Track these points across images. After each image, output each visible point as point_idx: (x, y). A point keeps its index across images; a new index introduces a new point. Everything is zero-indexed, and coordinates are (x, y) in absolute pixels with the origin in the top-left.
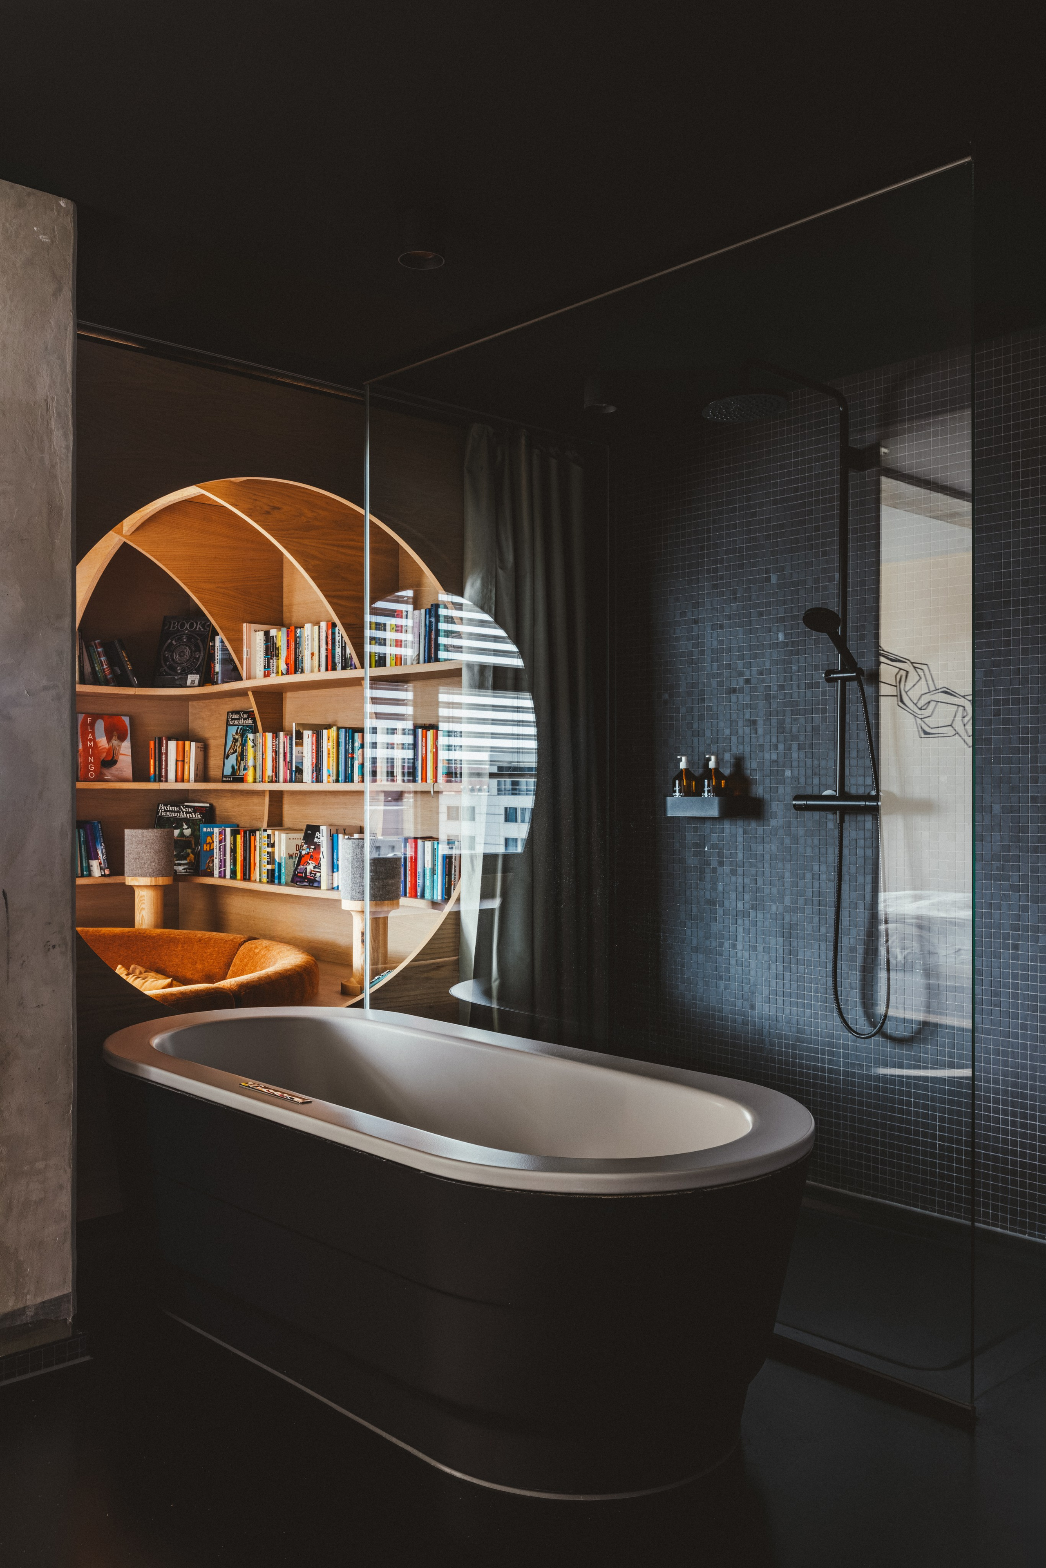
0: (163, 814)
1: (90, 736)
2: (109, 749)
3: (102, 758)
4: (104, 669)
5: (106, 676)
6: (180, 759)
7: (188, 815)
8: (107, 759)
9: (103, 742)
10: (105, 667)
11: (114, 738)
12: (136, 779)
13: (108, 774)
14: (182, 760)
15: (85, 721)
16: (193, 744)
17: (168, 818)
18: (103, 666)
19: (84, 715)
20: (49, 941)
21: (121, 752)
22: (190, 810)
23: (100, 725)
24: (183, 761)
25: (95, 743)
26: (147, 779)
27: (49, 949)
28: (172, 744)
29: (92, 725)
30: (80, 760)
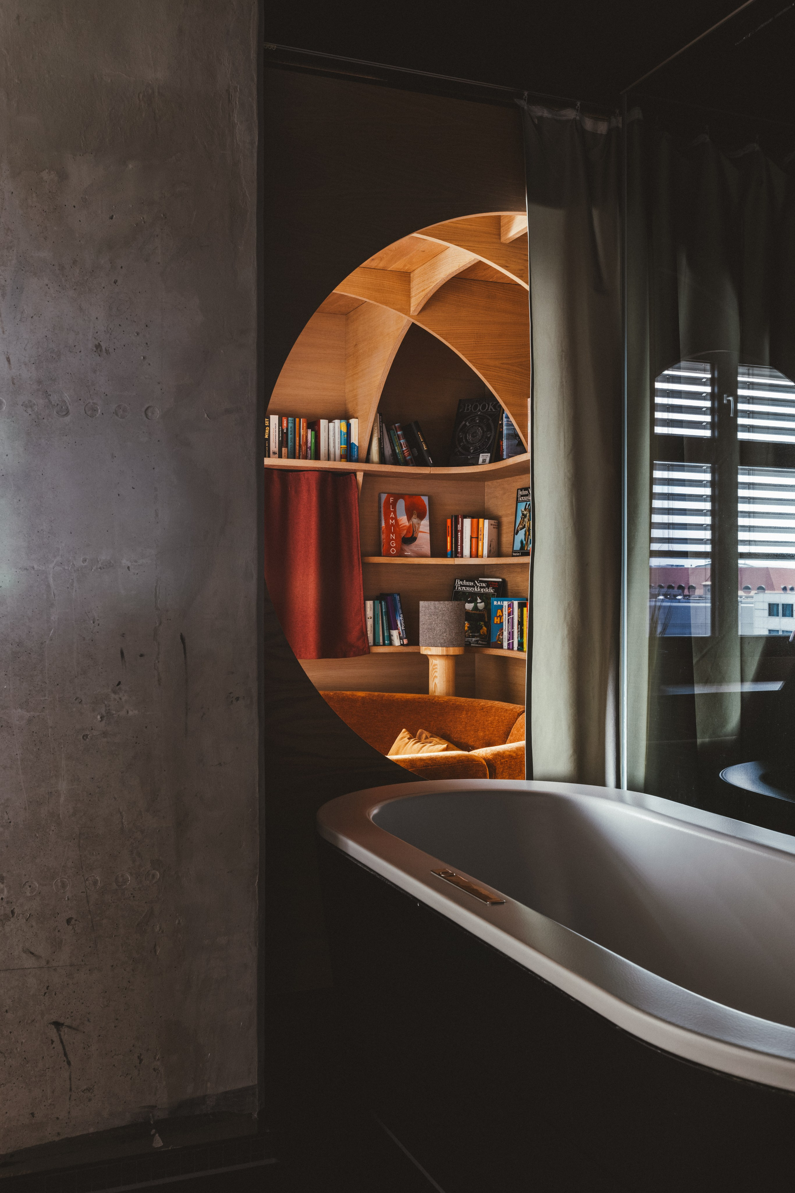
0: (460, 588)
1: (392, 515)
2: (410, 527)
3: (403, 535)
4: (403, 451)
5: (405, 457)
6: (475, 536)
7: (482, 590)
8: (407, 536)
9: (403, 520)
10: (404, 449)
11: (414, 516)
12: (433, 555)
13: (409, 550)
14: (476, 537)
15: (387, 501)
16: (486, 521)
17: (464, 593)
18: (402, 448)
19: (386, 495)
20: (231, 693)
21: (421, 530)
22: (484, 585)
23: (401, 505)
24: (477, 538)
25: (397, 521)
26: (445, 556)
27: (232, 701)
28: (467, 522)
29: (394, 504)
30: (383, 536)
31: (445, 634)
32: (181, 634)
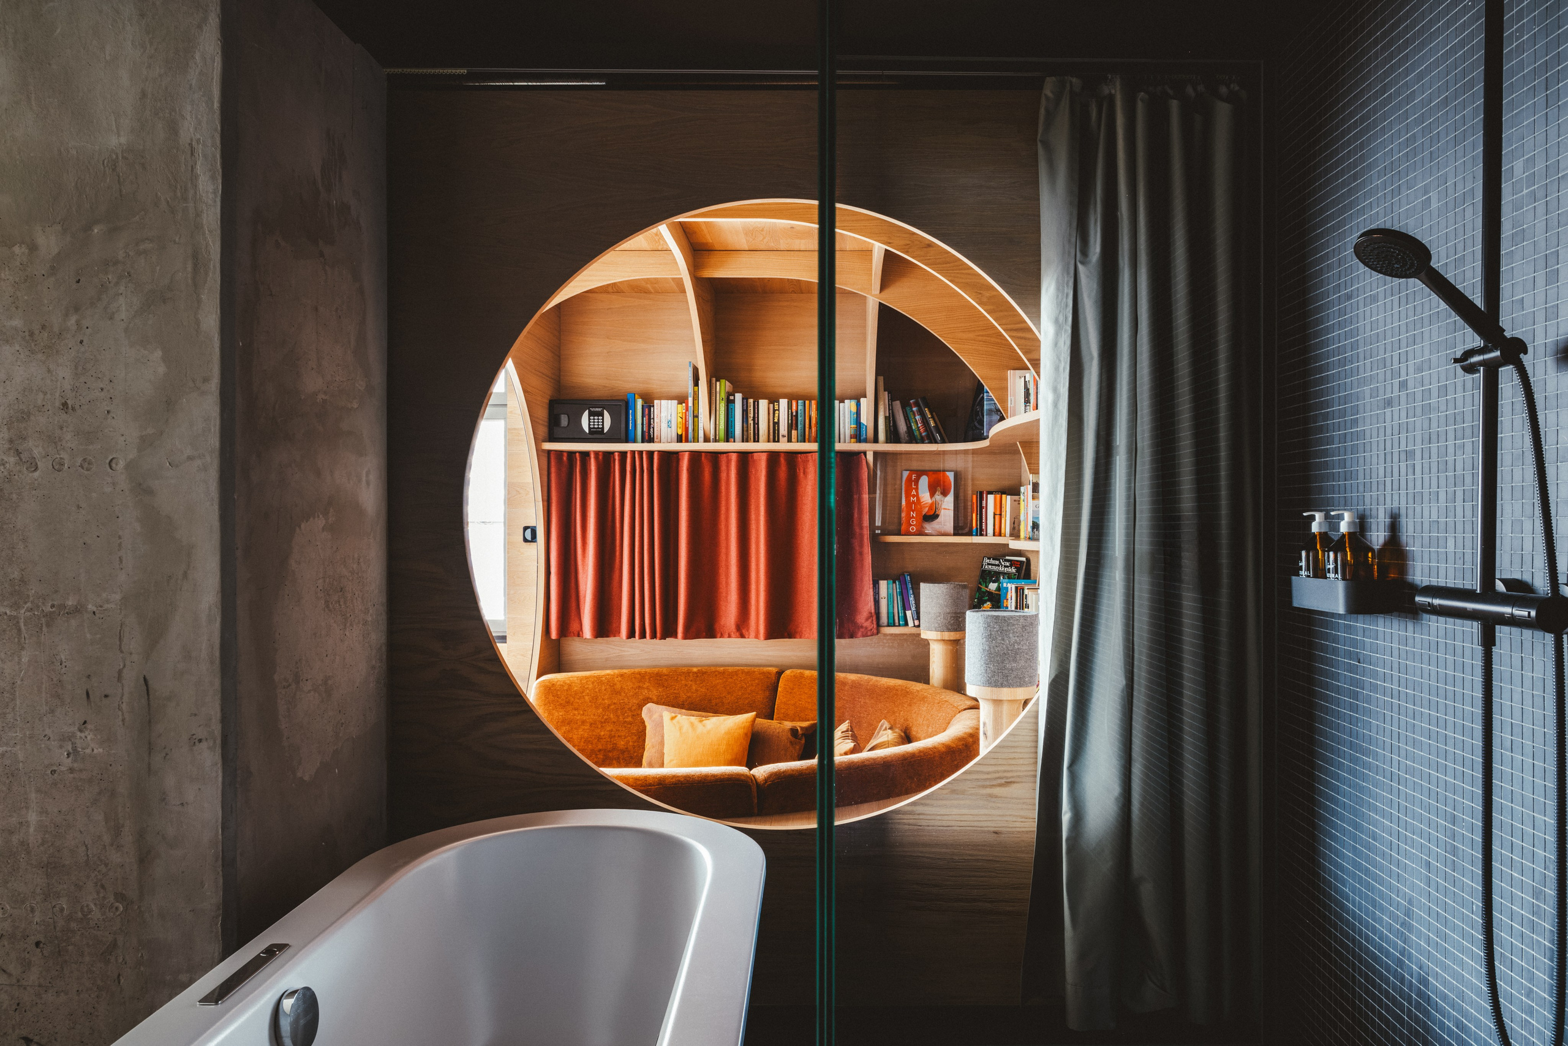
0: (986, 567)
1: (914, 492)
2: (932, 504)
3: (924, 513)
4: (919, 427)
5: (921, 434)
6: (998, 513)
7: (1006, 569)
8: (929, 514)
9: (925, 496)
10: (920, 425)
11: (937, 493)
13: (929, 527)
14: (999, 514)
15: (909, 479)
16: (1009, 497)
17: (990, 572)
18: (918, 424)
19: (908, 472)
20: (193, 735)
21: (943, 507)
23: (924, 481)
24: (1001, 515)
25: (918, 499)
26: (970, 534)
27: (195, 743)
28: (991, 498)
29: (917, 482)
30: (903, 515)
31: (939, 618)
32: (145, 676)
